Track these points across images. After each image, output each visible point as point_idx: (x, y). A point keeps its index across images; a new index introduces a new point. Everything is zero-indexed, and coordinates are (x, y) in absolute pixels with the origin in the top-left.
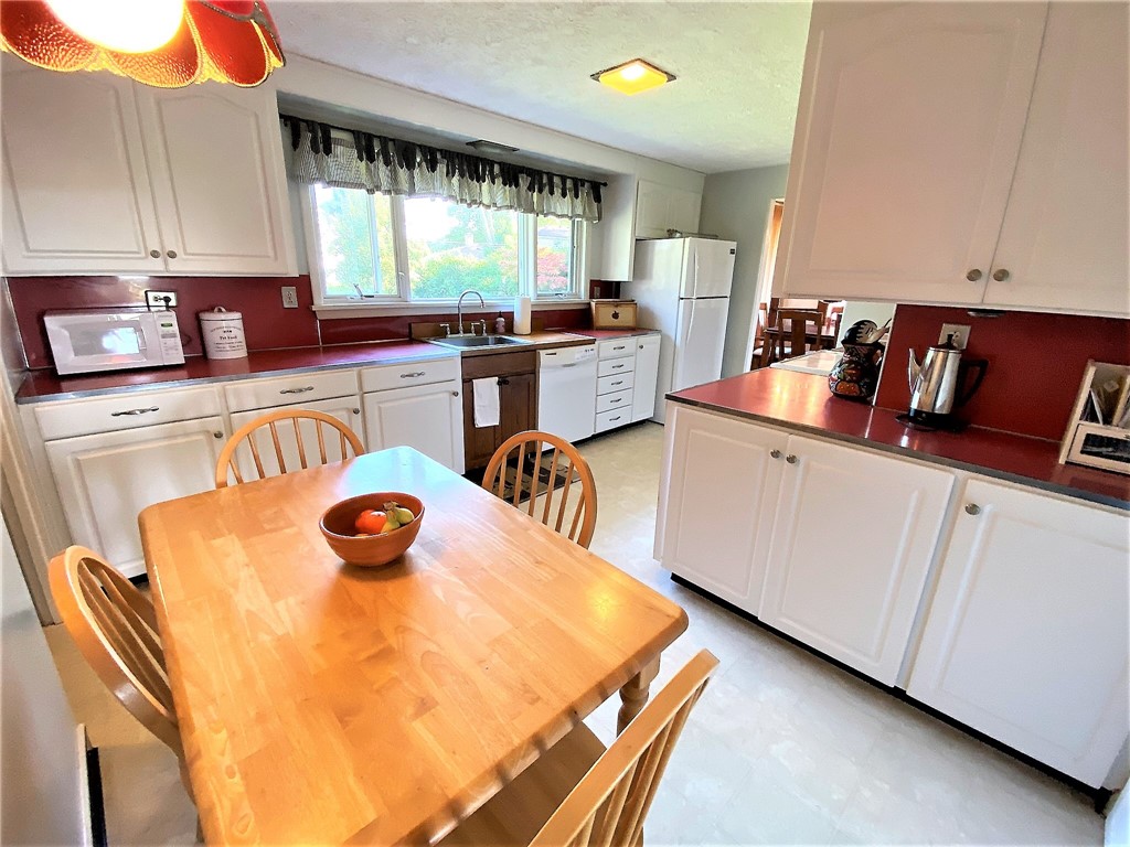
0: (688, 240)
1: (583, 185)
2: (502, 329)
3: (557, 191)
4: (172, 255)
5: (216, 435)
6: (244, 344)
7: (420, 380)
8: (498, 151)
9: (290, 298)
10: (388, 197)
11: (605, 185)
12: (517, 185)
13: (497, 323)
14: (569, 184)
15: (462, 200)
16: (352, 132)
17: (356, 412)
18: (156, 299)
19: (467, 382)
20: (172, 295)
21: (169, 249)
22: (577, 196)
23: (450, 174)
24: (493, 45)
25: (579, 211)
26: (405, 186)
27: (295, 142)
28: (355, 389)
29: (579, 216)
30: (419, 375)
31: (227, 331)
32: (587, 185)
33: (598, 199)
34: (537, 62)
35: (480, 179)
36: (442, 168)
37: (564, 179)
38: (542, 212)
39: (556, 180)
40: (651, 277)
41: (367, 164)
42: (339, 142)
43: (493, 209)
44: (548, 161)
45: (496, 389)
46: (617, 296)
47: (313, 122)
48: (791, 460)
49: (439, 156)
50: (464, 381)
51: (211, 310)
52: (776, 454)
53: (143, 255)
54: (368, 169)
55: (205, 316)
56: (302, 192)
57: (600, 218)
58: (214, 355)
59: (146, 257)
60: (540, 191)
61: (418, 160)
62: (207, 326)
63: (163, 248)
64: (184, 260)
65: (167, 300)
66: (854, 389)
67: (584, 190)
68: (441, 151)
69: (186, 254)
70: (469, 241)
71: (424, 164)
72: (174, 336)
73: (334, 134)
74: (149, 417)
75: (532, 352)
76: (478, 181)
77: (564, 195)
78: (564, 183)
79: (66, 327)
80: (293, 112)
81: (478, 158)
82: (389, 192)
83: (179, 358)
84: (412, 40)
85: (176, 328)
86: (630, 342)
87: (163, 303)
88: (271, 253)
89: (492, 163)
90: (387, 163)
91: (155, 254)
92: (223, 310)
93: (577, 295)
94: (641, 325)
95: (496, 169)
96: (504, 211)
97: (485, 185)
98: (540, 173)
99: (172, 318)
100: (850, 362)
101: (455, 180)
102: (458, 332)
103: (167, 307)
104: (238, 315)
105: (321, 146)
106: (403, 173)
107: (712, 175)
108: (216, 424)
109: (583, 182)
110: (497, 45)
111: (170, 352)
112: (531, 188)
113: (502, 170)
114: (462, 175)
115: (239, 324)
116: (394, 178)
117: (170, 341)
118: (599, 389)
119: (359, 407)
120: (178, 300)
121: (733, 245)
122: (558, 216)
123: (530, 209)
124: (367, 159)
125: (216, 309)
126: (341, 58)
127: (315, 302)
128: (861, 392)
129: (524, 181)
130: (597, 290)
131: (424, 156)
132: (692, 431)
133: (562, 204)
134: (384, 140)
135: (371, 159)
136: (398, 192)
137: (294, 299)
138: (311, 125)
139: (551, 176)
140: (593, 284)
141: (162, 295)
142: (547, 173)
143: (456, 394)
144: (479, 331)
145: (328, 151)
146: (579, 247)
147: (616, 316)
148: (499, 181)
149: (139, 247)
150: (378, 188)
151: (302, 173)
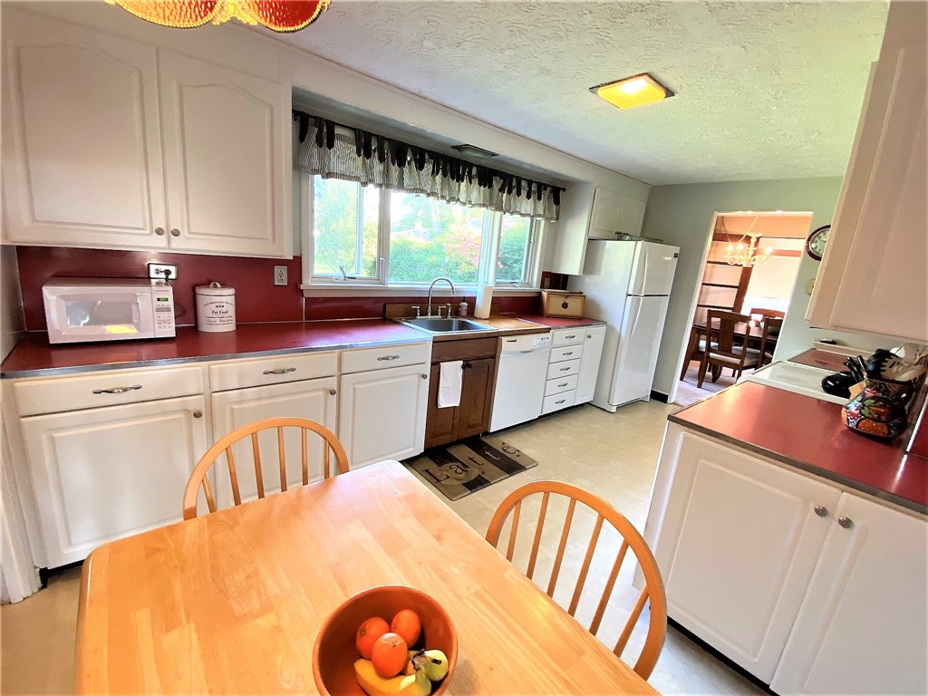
0: (640, 243)
1: (545, 189)
2: (464, 313)
3: (524, 193)
4: (176, 233)
5: (195, 415)
6: (234, 319)
7: (395, 362)
8: (479, 155)
9: (281, 277)
10: (378, 189)
11: (564, 190)
12: (491, 186)
13: (460, 307)
14: (534, 188)
15: (443, 197)
16: (354, 130)
17: (332, 393)
18: (158, 272)
19: (436, 365)
20: (173, 269)
21: (173, 227)
22: (539, 199)
23: (434, 173)
24: (507, 52)
25: (541, 211)
26: (395, 181)
27: (302, 135)
28: (335, 371)
29: (539, 216)
30: (394, 358)
31: (219, 307)
32: (548, 189)
33: (557, 202)
34: (545, 71)
35: (460, 179)
36: (428, 167)
37: (530, 183)
38: (508, 211)
39: (524, 183)
40: (599, 274)
41: (364, 160)
42: (342, 138)
43: (468, 206)
44: (519, 166)
45: (460, 372)
46: (564, 288)
47: (320, 118)
48: (846, 523)
49: (427, 157)
50: (432, 364)
51: (207, 284)
52: (822, 512)
53: (148, 231)
54: (364, 163)
55: (201, 291)
56: (304, 182)
57: (557, 219)
58: (205, 327)
59: (150, 235)
60: (509, 192)
61: (409, 159)
62: (202, 301)
63: (168, 227)
64: (188, 238)
65: (168, 273)
66: (882, 429)
67: (545, 194)
68: (429, 152)
69: (190, 233)
70: (418, 226)
71: (413, 163)
72: (168, 310)
73: (338, 131)
74: (132, 396)
75: (495, 338)
76: (457, 181)
77: (529, 197)
78: (530, 186)
79: (64, 297)
80: (304, 108)
81: (460, 160)
82: (380, 185)
83: (170, 332)
84: (428, 44)
85: (171, 303)
86: (580, 332)
87: (163, 275)
88: (270, 237)
89: (471, 165)
90: (382, 159)
91: (160, 232)
92: (218, 285)
93: (529, 284)
94: (587, 316)
95: (474, 171)
96: (477, 208)
97: (463, 185)
98: (511, 177)
99: (168, 292)
100: (875, 398)
101: (439, 178)
102: (426, 314)
103: (167, 279)
104: (232, 291)
105: (325, 141)
106: (394, 169)
107: (656, 187)
108: (196, 403)
109: (546, 186)
110: (512, 52)
111: (162, 325)
112: (502, 190)
113: (478, 173)
114: (445, 175)
115: (232, 300)
116: (386, 173)
117: (164, 315)
118: (549, 374)
119: (336, 389)
120: (178, 273)
121: (677, 250)
122: (522, 215)
123: (499, 208)
124: (365, 155)
125: (212, 285)
126: (355, 61)
127: (303, 282)
128: (889, 433)
129: (497, 183)
130: (547, 281)
131: (414, 155)
132: (702, 461)
133: (526, 205)
134: (381, 139)
135: (368, 155)
136: (388, 186)
137: (285, 278)
138: (319, 121)
139: (519, 180)
140: (545, 275)
141: (164, 268)
142: (517, 177)
143: (424, 377)
144: (444, 313)
145: (331, 145)
146: (536, 242)
147: (565, 306)
148: (475, 182)
149: (145, 225)
150: (372, 181)
151: (306, 164)
